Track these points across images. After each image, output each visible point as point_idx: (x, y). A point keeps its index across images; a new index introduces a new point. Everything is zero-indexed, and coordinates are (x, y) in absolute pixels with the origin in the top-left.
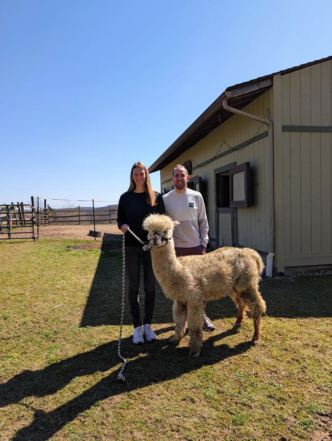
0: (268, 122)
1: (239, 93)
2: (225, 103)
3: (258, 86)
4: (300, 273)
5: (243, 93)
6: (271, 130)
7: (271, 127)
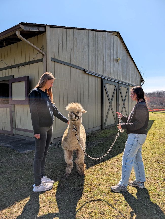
0: (43, 53)
1: (27, 29)
2: (18, 33)
3: (38, 29)
4: (59, 140)
5: (30, 30)
6: (45, 58)
7: (45, 57)
